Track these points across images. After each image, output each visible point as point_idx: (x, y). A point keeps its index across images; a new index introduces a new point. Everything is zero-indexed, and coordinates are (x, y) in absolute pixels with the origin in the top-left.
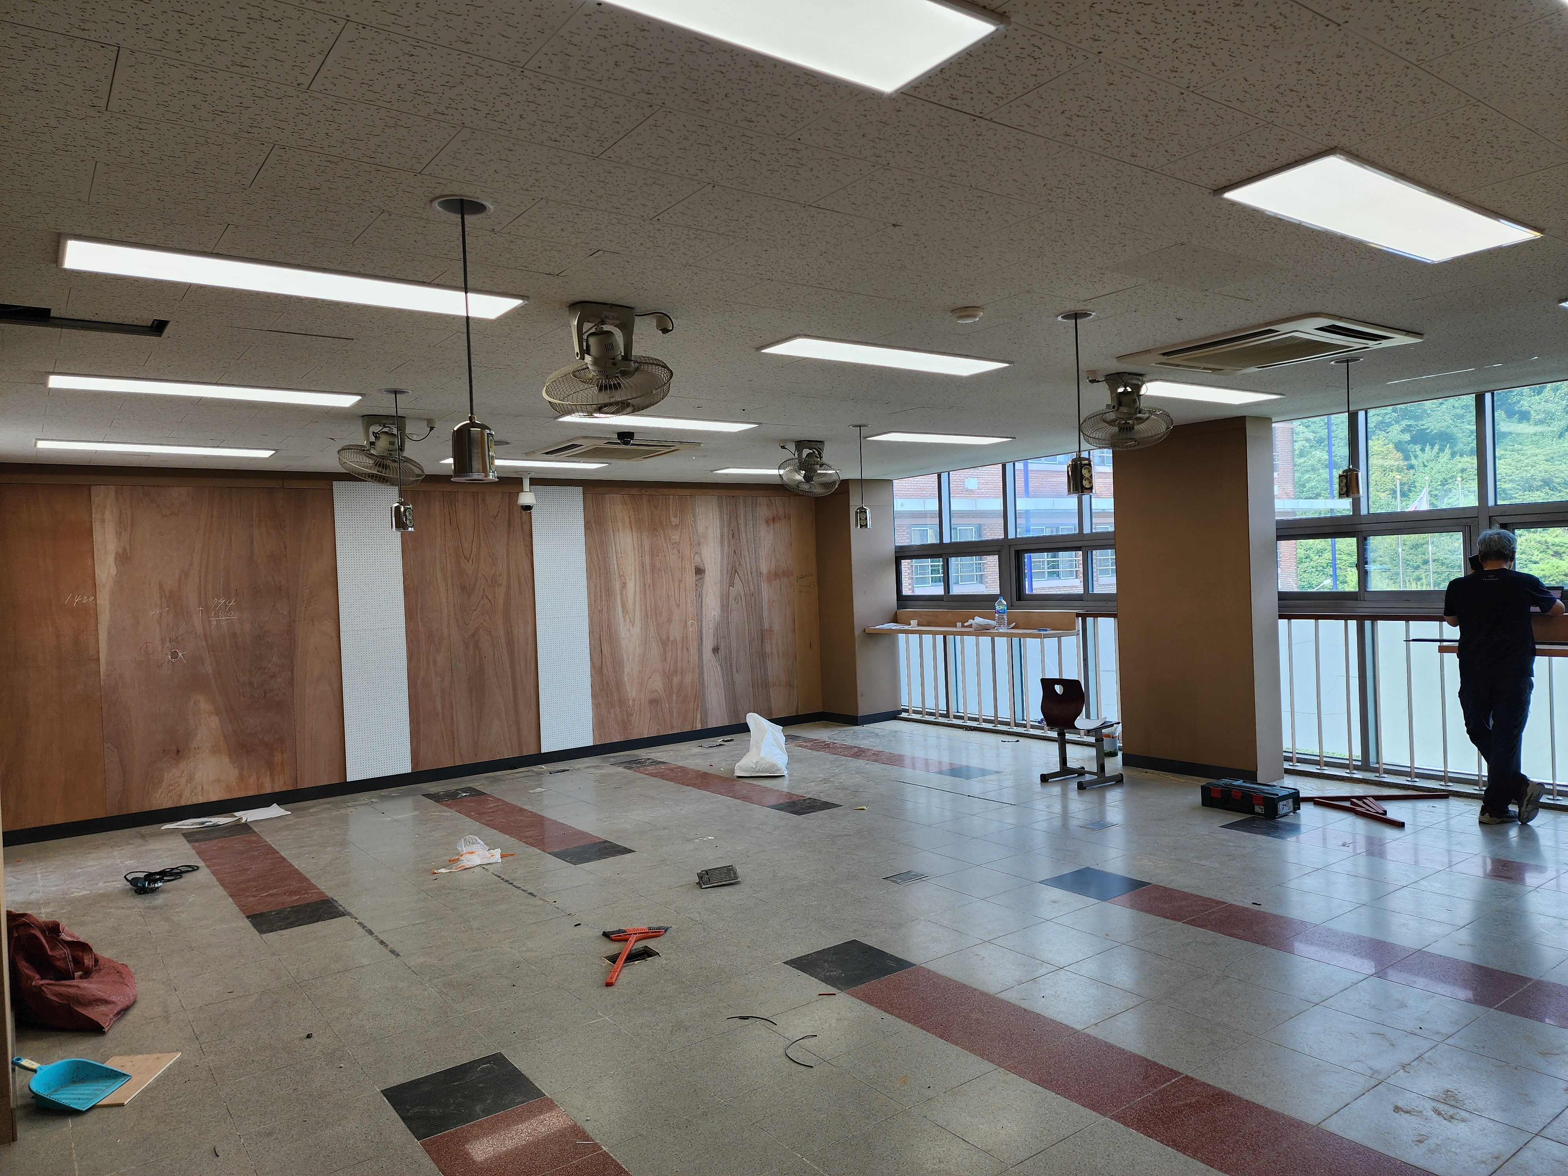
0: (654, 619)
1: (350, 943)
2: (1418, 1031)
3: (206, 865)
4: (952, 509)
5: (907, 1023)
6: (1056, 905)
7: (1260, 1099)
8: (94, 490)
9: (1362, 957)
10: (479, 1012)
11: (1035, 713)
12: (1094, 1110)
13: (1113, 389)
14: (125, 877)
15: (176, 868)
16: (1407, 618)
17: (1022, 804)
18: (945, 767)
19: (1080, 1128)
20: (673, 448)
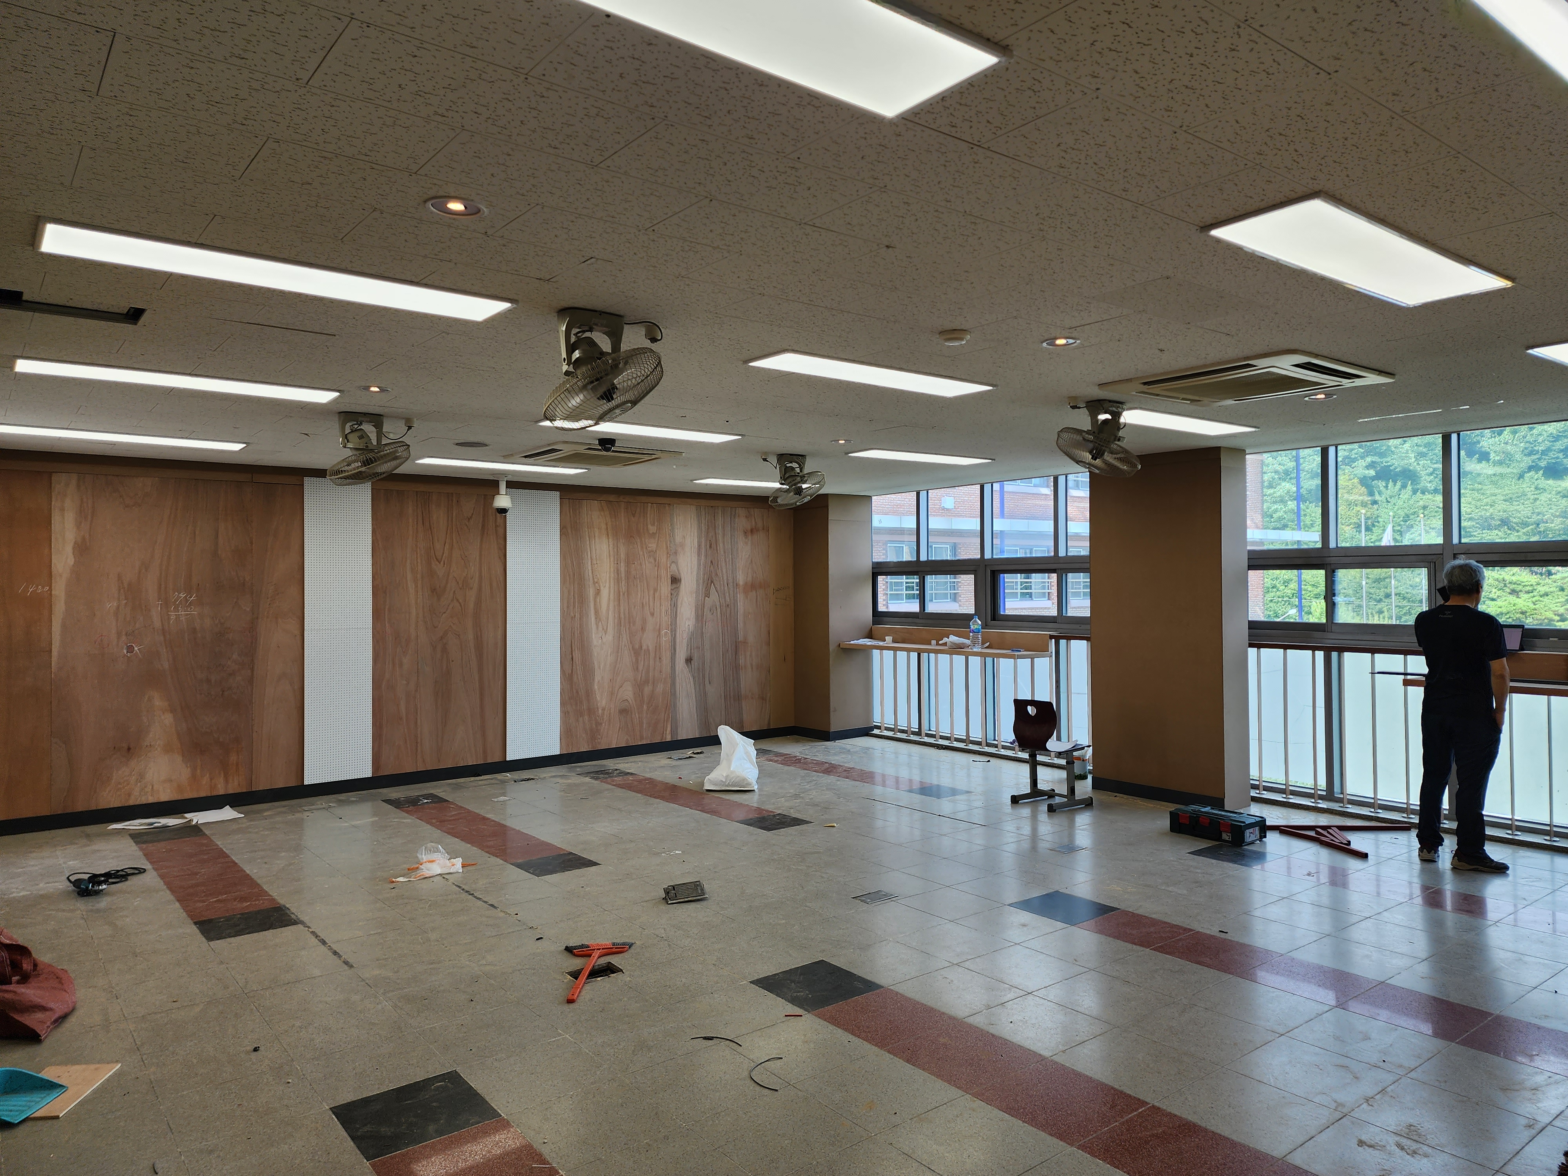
0: (627, 627)
1: (303, 953)
2: (1382, 1064)
3: (153, 868)
4: (929, 527)
5: (874, 1047)
6: (1025, 929)
7: (1225, 1130)
8: (55, 477)
9: (1326, 988)
10: (435, 1028)
11: (1007, 734)
12: (1061, 1140)
13: (1094, 417)
14: (68, 878)
15: (122, 870)
16: (1373, 651)
17: (992, 825)
18: (916, 786)
19: (1047, 1158)
20: (654, 457)
